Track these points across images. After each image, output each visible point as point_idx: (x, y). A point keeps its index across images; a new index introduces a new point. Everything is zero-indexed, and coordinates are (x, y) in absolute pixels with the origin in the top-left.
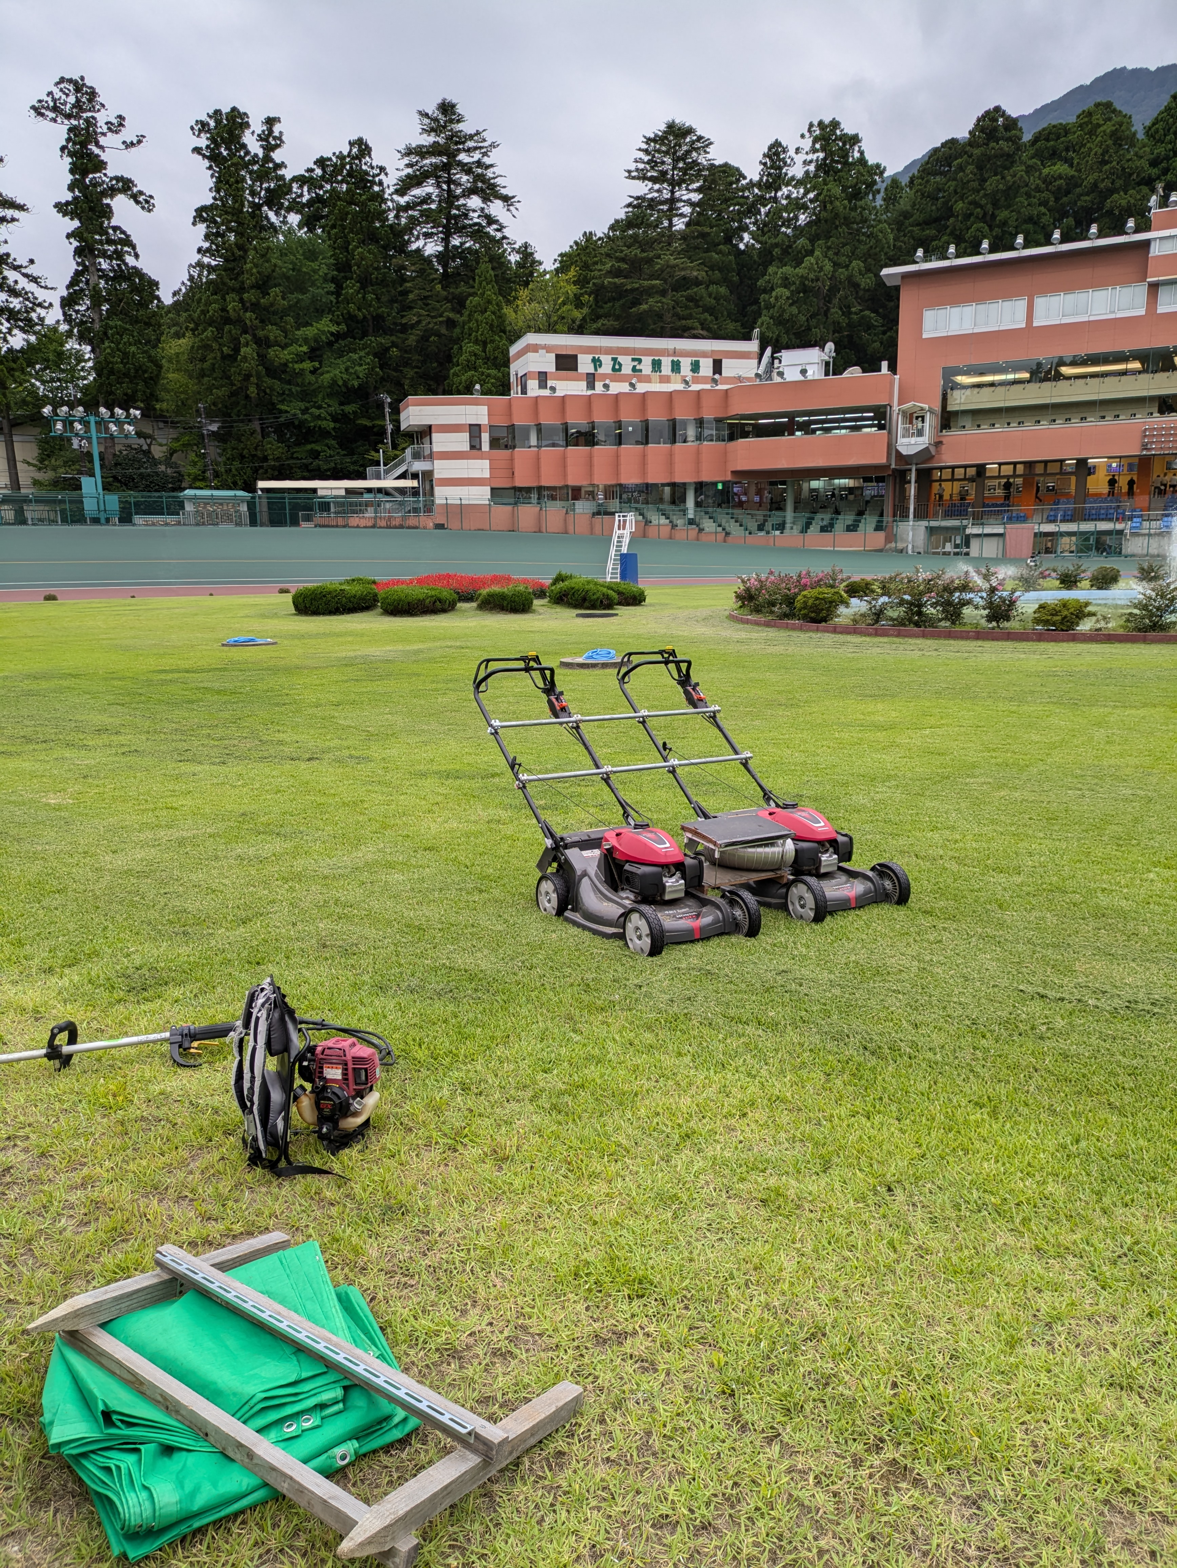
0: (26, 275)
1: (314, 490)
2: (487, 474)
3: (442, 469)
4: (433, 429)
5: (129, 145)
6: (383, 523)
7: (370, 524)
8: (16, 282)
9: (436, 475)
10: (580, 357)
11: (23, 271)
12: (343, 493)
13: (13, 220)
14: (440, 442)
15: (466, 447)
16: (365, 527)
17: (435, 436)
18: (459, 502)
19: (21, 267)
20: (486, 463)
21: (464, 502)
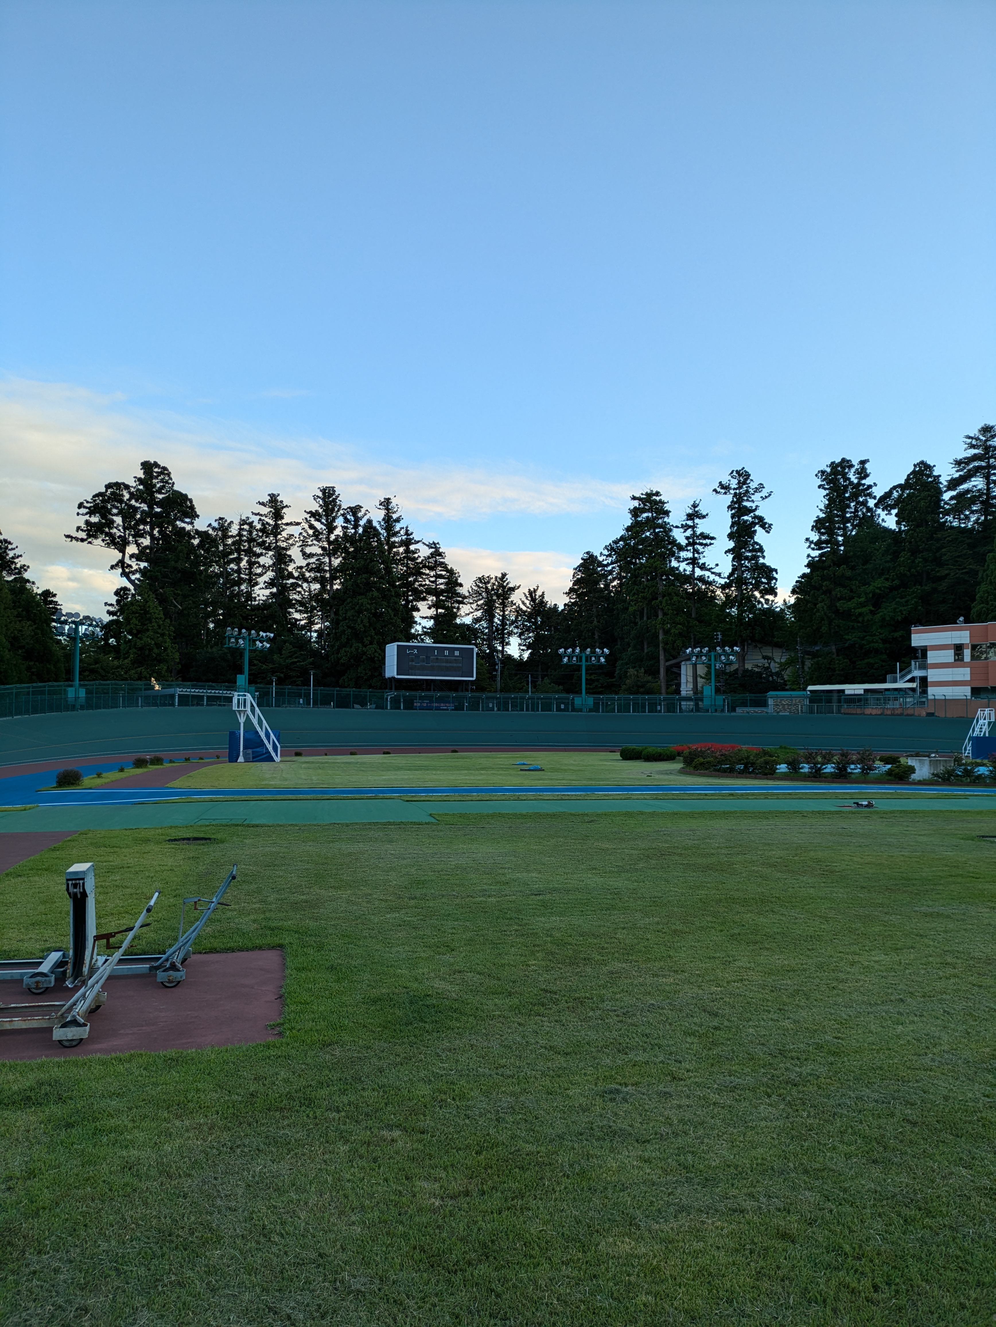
0: (713, 573)
1: (843, 691)
2: (968, 678)
3: (933, 675)
4: (928, 648)
5: (763, 498)
6: (889, 712)
7: (879, 713)
8: (708, 577)
9: (929, 680)
11: (713, 571)
12: (862, 692)
13: (711, 544)
14: (932, 657)
15: (951, 659)
16: (876, 715)
17: (929, 653)
18: (943, 698)
19: (712, 568)
20: (968, 670)
21: (947, 698)
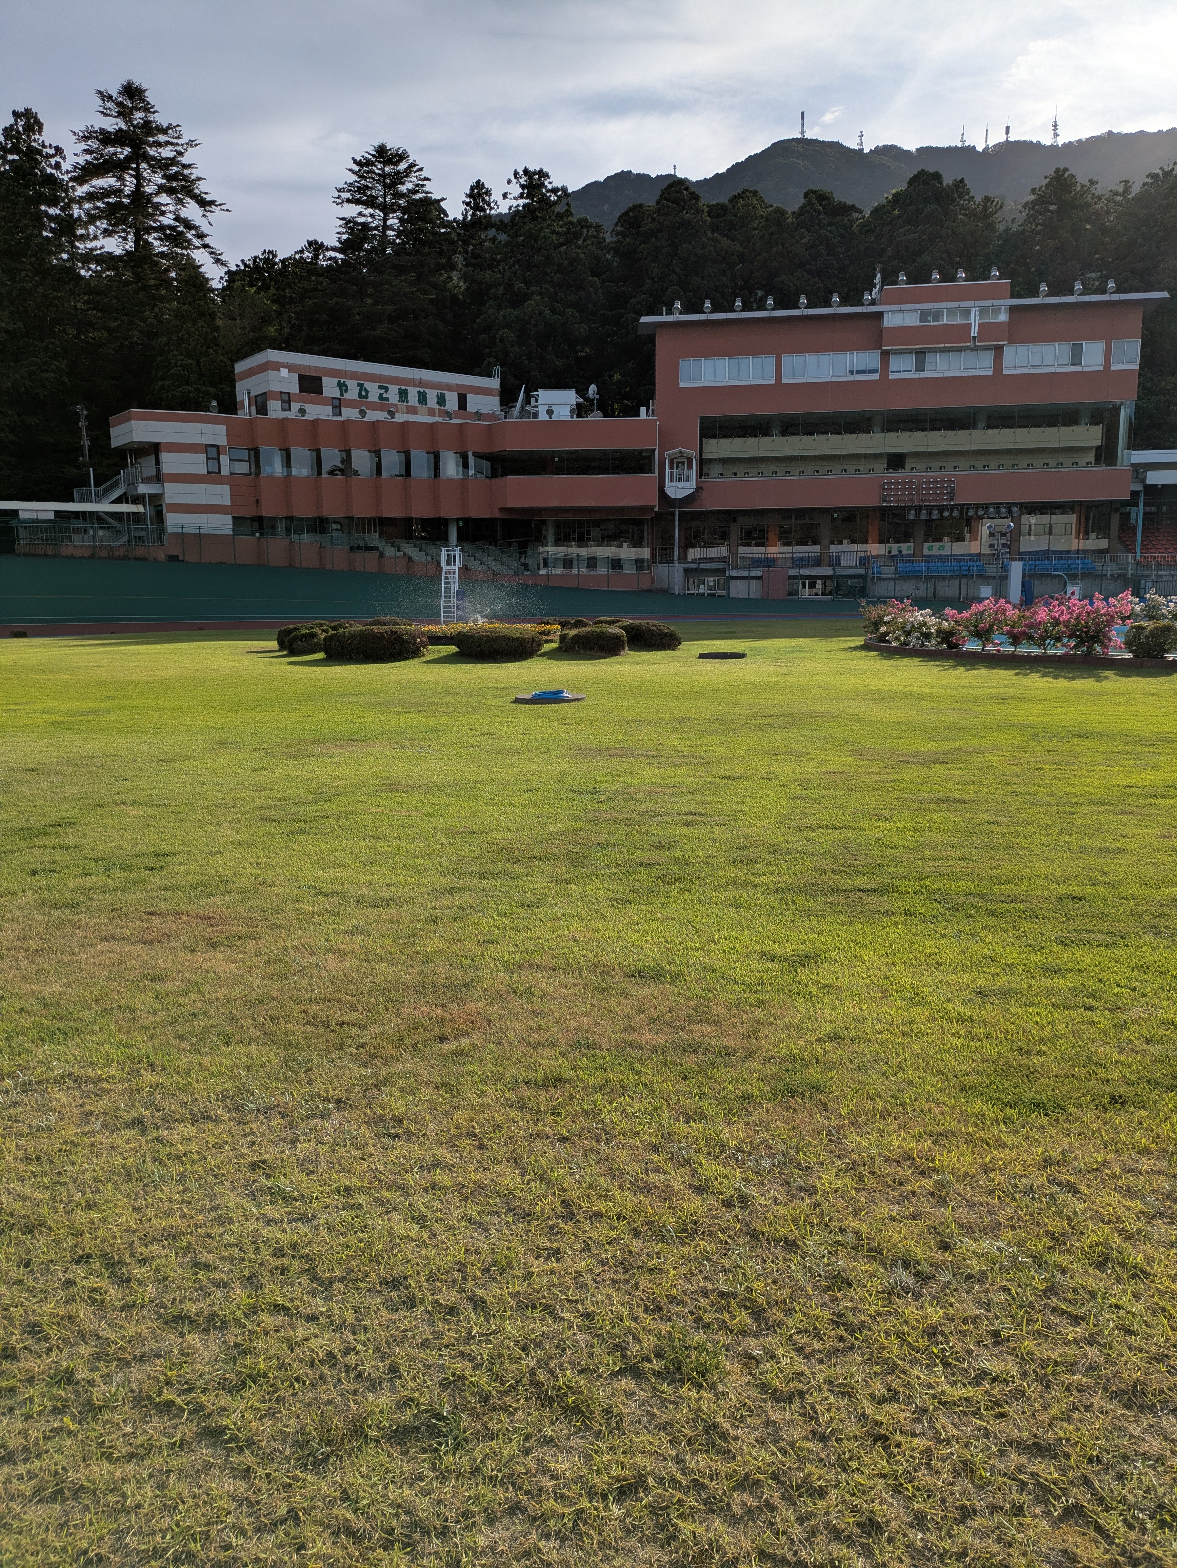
1: (15, 513)
2: (227, 501)
3: (173, 493)
4: (162, 447)
6: (104, 553)
7: (88, 554)
9: (168, 500)
10: (325, 380)
12: (52, 516)
14: (170, 462)
15: (202, 470)
16: (82, 557)
17: (163, 454)
18: (197, 531)
20: (226, 489)
21: (203, 531)
